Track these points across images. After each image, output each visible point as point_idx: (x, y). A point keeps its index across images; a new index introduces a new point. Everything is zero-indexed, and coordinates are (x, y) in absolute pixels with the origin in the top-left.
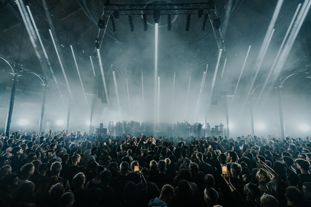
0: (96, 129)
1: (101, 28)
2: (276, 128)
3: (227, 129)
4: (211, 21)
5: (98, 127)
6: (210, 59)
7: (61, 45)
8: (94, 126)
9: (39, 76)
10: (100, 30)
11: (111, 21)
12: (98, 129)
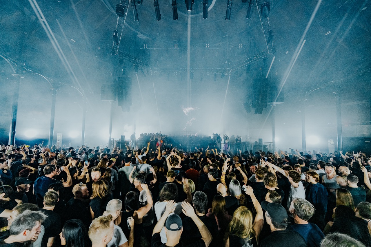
0: (117, 142)
1: (120, 16)
2: (331, 142)
3: (272, 143)
4: (257, 6)
5: (119, 140)
6: (255, 57)
7: (72, 40)
8: (114, 139)
9: (46, 78)
10: (119, 18)
11: (132, 7)
12: (118, 142)
